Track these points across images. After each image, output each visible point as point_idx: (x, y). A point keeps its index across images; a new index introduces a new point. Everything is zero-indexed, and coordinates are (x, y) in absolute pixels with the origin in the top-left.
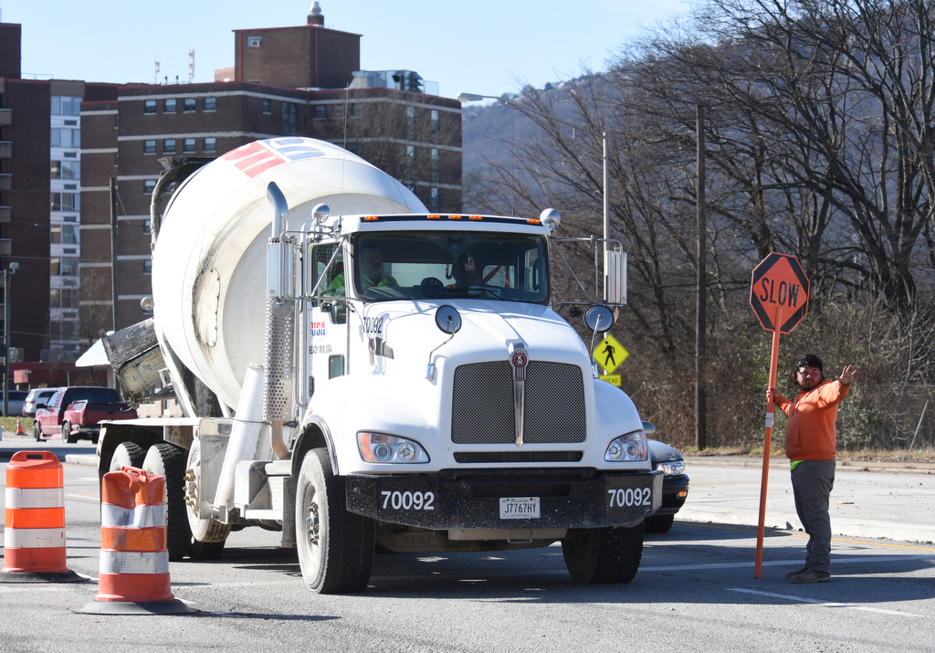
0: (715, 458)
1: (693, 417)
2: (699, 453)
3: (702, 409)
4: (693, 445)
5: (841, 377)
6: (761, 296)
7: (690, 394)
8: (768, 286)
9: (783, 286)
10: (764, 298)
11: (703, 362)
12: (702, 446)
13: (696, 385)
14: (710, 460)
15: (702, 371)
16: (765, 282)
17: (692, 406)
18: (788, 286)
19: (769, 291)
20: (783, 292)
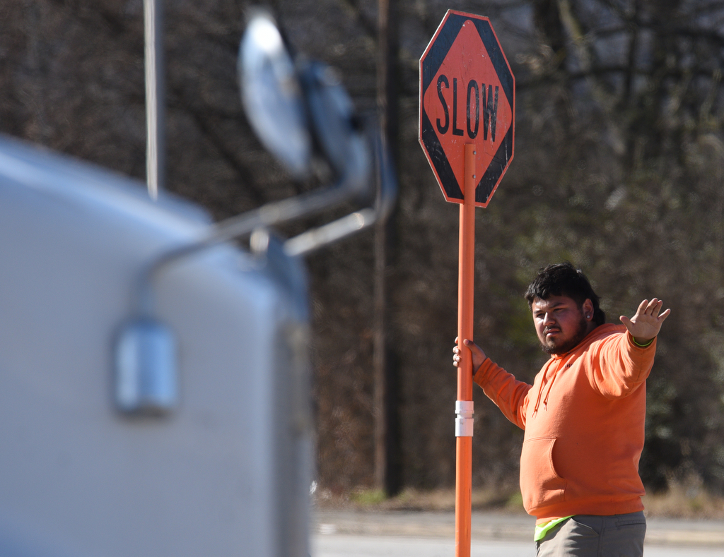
0: (427, 517)
1: (369, 419)
2: (387, 504)
3: (394, 399)
4: (370, 484)
5: (633, 319)
6: (438, 121)
7: (364, 359)
8: (448, 94)
9: (473, 89)
10: (443, 124)
11: (396, 282)
12: (393, 486)
13: (379, 338)
14: (411, 523)
15: (392, 305)
16: (443, 86)
17: (368, 390)
18: (481, 91)
19: (450, 107)
20: (473, 106)
